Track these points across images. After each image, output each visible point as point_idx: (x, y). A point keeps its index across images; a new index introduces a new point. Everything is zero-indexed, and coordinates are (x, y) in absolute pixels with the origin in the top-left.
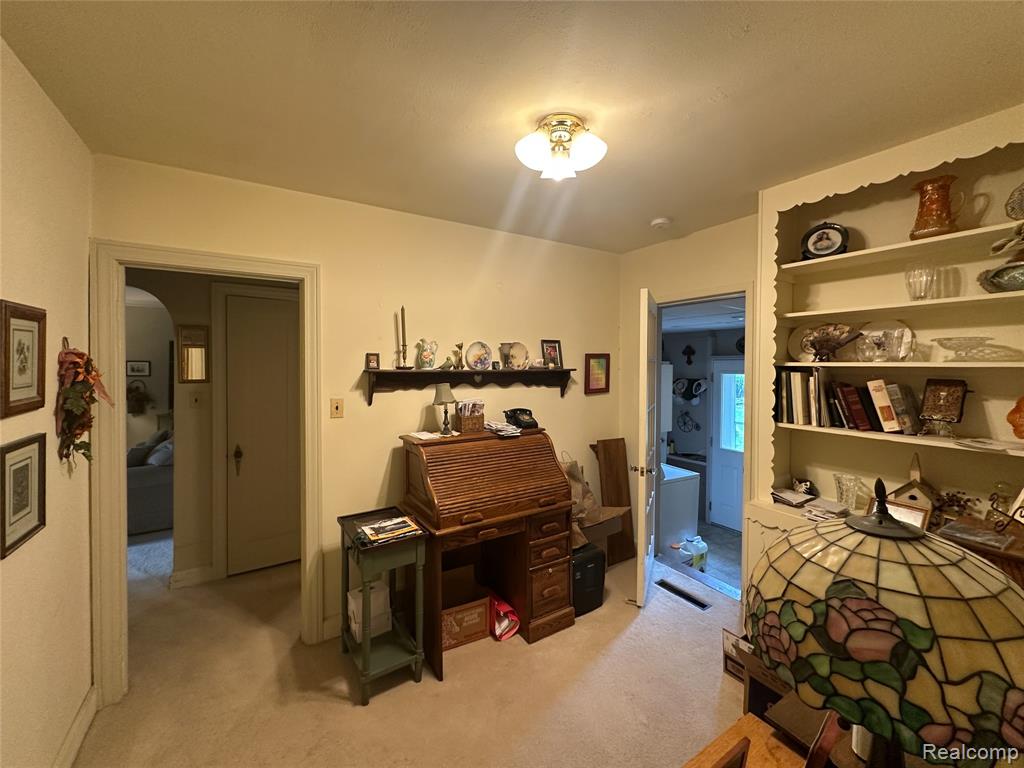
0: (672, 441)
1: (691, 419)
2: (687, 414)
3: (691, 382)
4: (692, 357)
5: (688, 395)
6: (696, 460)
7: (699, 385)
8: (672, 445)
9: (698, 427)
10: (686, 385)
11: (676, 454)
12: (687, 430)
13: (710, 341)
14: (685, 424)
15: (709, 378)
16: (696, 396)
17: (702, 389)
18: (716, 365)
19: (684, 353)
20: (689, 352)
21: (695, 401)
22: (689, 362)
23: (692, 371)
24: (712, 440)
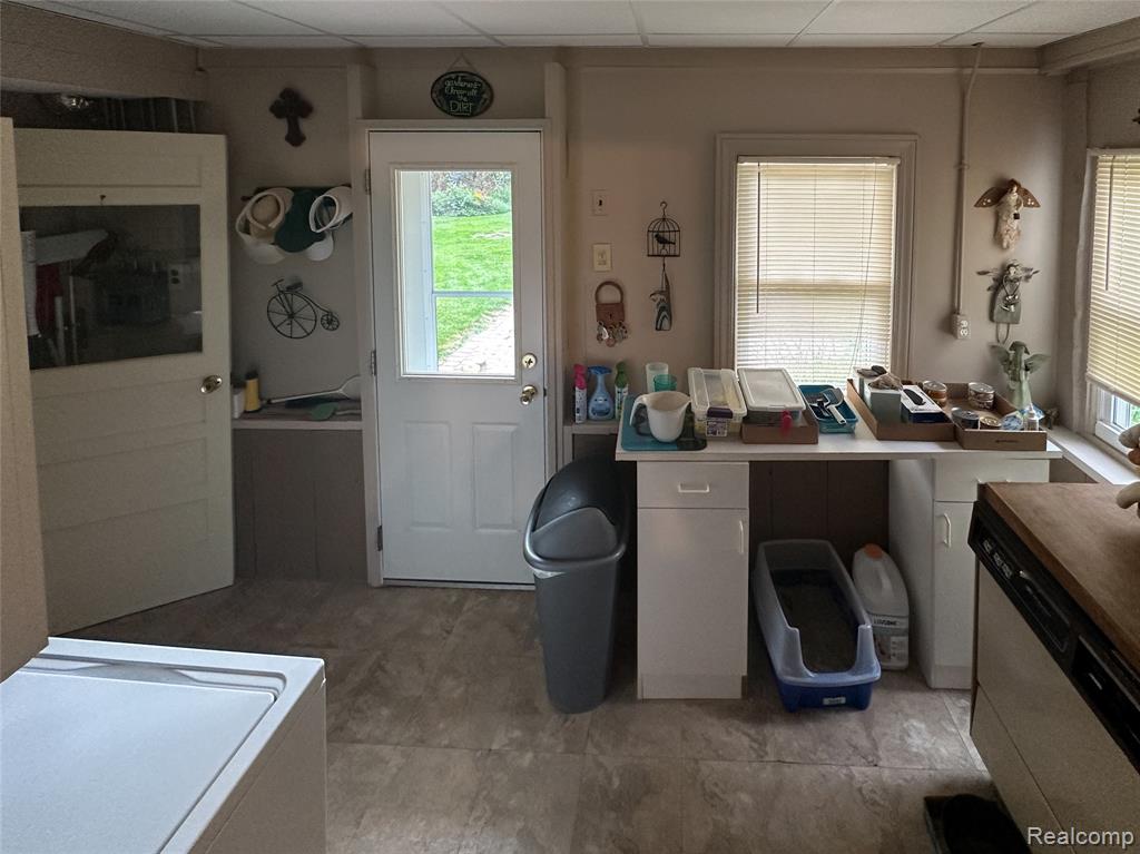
0: (253, 375)
1: (309, 301)
2: (296, 287)
3: (303, 196)
4: (305, 126)
5: (295, 235)
6: (333, 417)
7: (330, 203)
8: (252, 384)
9: (331, 321)
10: (286, 207)
11: (266, 408)
12: (298, 332)
13: (355, 76)
14: (291, 316)
15: (357, 183)
16: (321, 237)
17: (339, 216)
18: (378, 145)
19: (278, 110)
20: (293, 108)
21: (320, 251)
22: (295, 138)
23: (305, 165)
24: (375, 355)
